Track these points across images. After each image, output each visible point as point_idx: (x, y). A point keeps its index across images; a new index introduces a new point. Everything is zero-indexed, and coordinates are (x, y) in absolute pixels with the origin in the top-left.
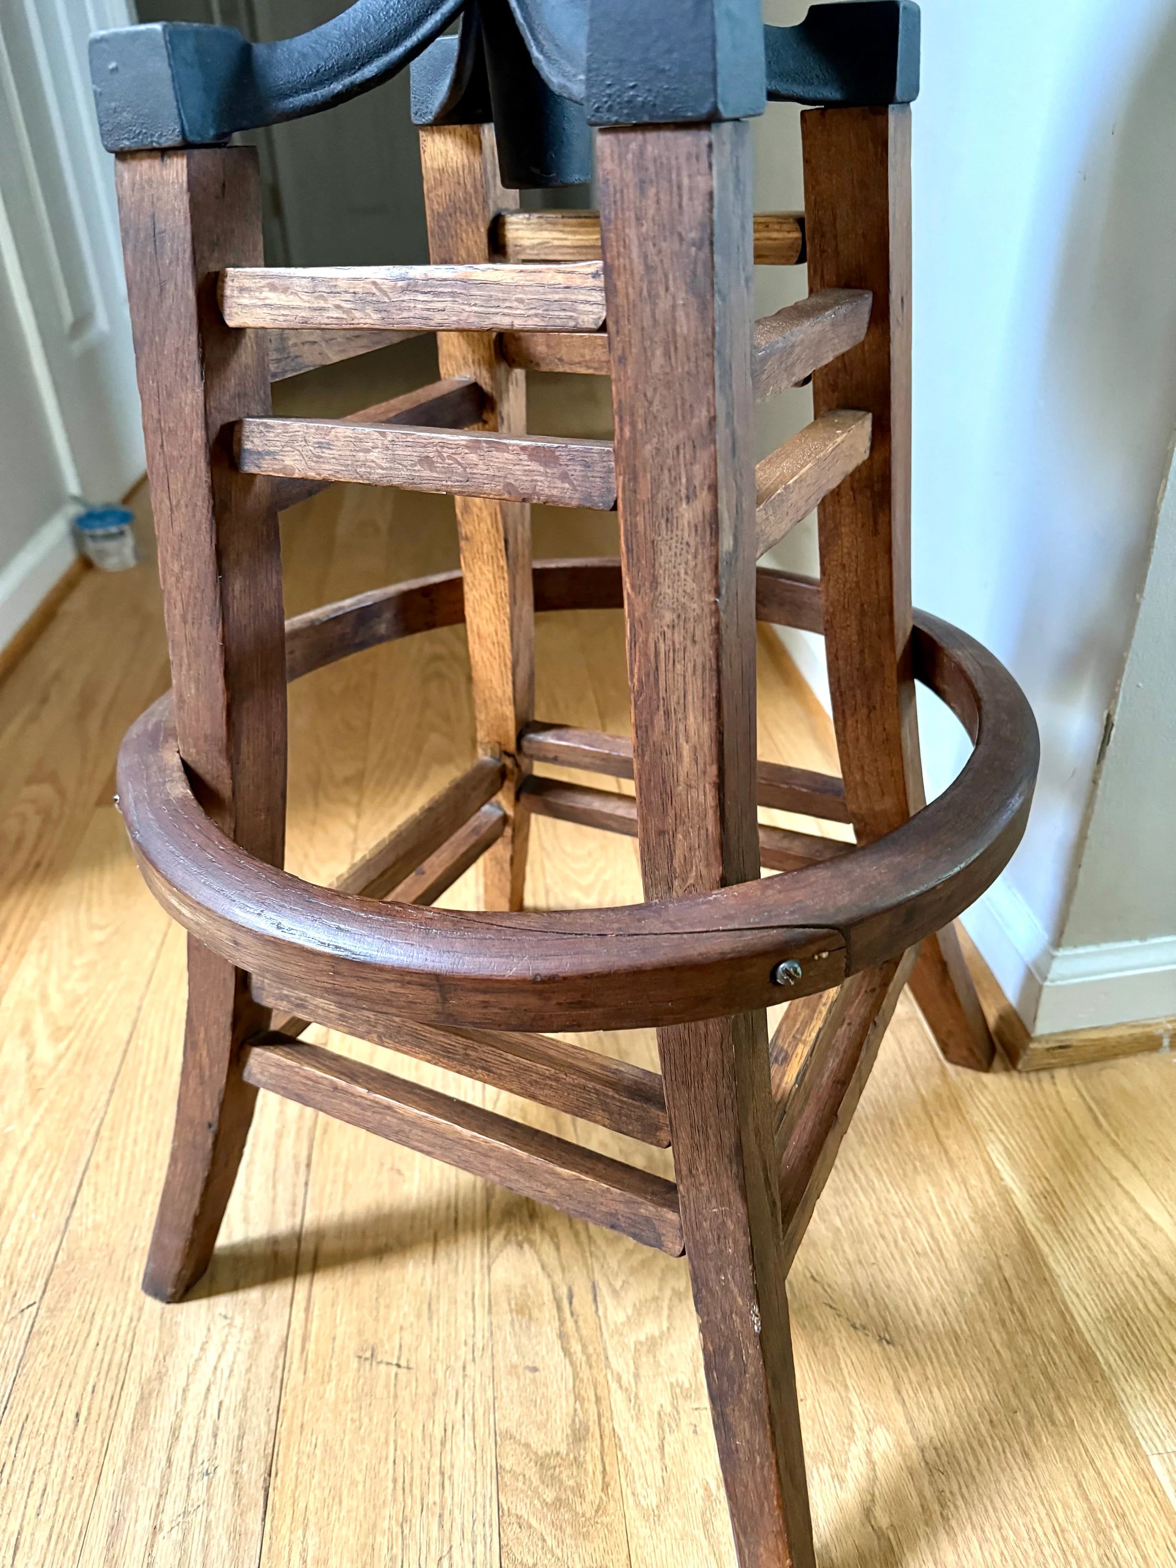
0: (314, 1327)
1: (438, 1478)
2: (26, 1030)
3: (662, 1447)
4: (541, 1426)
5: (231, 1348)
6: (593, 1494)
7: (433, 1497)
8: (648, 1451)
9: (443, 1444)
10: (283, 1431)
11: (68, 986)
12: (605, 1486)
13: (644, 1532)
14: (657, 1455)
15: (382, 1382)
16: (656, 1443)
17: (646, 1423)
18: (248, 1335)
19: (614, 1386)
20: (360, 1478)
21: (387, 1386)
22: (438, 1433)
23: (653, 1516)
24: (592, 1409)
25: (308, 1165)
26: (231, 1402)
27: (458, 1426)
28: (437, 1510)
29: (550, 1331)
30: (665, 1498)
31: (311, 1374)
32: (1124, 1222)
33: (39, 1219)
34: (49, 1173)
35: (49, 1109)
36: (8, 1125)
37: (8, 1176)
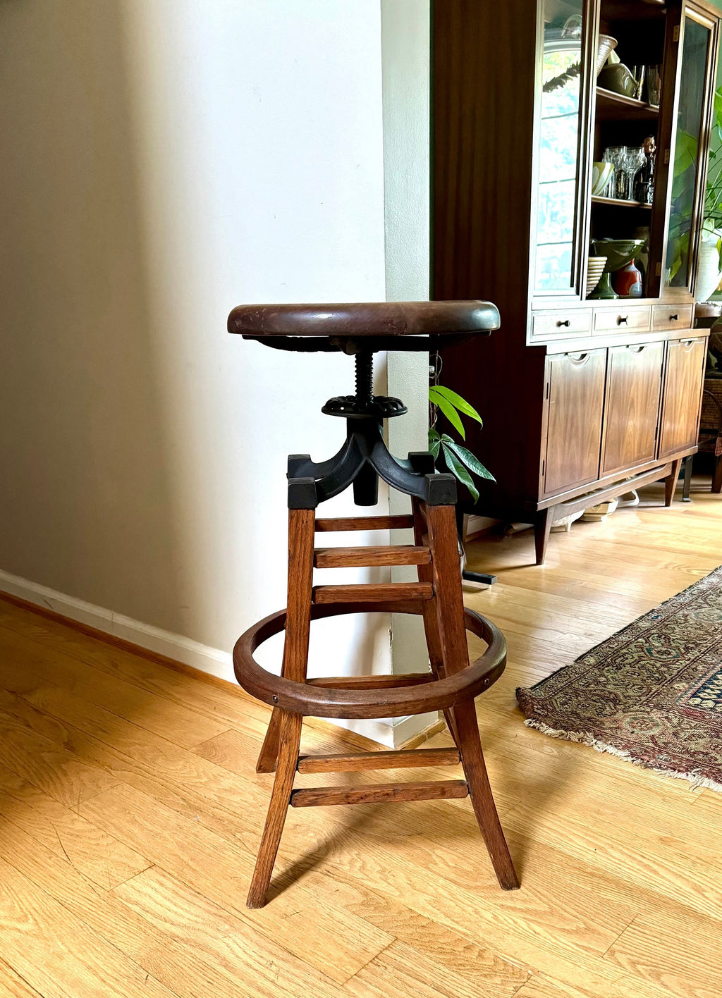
0: (258, 921)
1: (339, 923)
3: (390, 884)
4: (354, 899)
5: (239, 942)
6: (383, 901)
7: (343, 927)
8: (386, 886)
9: (332, 917)
10: (282, 944)
12: (384, 898)
13: (403, 899)
14: (390, 886)
15: (297, 918)
16: (387, 884)
17: (380, 882)
18: (240, 936)
19: (363, 881)
20: (318, 936)
21: (300, 918)
22: (329, 917)
23: (402, 895)
24: (363, 888)
25: (199, 893)
26: (256, 949)
27: (332, 912)
28: (348, 929)
29: (331, 881)
30: (401, 892)
31: (273, 930)
33: (112, 960)
34: (93, 950)
35: (60, 937)
36: (49, 950)
37: (77, 960)
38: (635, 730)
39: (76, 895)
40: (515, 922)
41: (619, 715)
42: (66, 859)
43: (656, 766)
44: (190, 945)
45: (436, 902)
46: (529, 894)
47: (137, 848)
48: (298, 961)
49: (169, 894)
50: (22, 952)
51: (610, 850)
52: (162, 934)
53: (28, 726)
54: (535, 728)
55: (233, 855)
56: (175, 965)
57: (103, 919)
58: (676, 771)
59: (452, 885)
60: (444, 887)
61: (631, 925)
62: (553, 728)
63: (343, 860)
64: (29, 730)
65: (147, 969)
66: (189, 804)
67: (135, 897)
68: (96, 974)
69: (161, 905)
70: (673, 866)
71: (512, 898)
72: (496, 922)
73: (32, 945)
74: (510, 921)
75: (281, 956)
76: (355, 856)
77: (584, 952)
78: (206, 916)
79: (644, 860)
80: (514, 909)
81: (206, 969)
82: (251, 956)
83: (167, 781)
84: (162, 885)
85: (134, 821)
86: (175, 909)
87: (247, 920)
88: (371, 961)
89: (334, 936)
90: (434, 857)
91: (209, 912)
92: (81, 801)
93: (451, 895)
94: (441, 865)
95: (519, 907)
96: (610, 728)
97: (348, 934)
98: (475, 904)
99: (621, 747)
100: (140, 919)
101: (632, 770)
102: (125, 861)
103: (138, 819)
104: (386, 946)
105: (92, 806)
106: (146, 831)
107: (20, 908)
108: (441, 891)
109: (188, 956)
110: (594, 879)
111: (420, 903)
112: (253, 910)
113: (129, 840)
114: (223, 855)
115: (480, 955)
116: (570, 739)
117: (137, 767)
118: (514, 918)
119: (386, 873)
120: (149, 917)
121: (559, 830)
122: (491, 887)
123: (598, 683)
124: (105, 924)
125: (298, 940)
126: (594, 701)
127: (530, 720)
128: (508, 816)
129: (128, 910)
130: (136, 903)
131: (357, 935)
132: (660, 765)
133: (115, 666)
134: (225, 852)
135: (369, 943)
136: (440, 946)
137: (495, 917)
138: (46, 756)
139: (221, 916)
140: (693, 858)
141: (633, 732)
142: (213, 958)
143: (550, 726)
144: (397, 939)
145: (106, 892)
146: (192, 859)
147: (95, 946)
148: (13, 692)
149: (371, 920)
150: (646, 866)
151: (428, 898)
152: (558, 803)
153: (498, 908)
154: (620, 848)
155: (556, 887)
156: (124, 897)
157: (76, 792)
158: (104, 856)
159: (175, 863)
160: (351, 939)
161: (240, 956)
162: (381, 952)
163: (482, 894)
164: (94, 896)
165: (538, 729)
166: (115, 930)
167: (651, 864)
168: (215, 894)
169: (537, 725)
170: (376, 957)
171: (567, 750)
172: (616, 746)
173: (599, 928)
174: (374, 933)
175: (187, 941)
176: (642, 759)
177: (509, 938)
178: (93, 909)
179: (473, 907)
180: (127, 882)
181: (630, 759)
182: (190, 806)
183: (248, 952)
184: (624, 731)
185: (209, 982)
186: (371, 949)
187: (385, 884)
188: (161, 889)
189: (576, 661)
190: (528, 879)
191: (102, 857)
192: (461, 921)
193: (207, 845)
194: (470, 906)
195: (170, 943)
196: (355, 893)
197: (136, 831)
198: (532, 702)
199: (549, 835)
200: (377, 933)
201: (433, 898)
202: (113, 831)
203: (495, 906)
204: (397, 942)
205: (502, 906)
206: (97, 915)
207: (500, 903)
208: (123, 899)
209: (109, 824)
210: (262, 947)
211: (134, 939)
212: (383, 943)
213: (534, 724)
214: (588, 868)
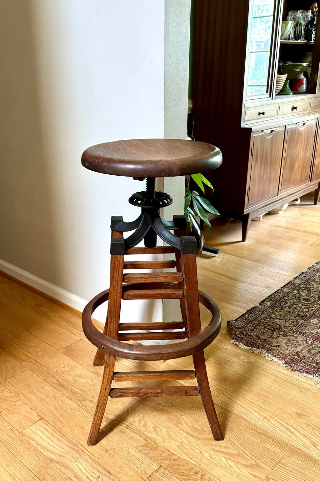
0: (93, 453)
1: (133, 456)
3: (158, 435)
4: (140, 442)
5: (83, 464)
6: (154, 445)
7: (134, 458)
9: (129, 453)
10: (104, 466)
12: (155, 443)
13: (164, 444)
14: (158, 436)
15: (112, 452)
16: (157, 435)
17: (153, 433)
18: (84, 461)
19: (145, 432)
20: (122, 463)
22: (127, 452)
23: (164, 442)
24: (145, 436)
25: (64, 436)
26: (91, 468)
27: (129, 450)
28: (136, 459)
29: (129, 432)
30: (164, 439)
31: (100, 458)
33: (22, 472)
34: (13, 466)
37: (5, 471)
38: (288, 347)
39: (4, 434)
40: (220, 460)
41: (281, 338)
43: (298, 370)
44: (60, 465)
45: (181, 446)
46: (228, 443)
47: (34, 408)
48: (112, 477)
49: (49, 435)
51: (271, 420)
52: (46, 457)
54: (236, 344)
55: (81, 414)
56: (52, 476)
57: (18, 448)
58: (308, 374)
59: (190, 437)
60: (185, 438)
61: (278, 464)
62: (246, 345)
63: (135, 420)
65: (39, 478)
66: (59, 383)
67: (33, 436)
69: (46, 442)
70: (302, 430)
71: (219, 446)
72: (211, 459)
74: (218, 459)
75: (104, 474)
76: (141, 418)
77: (254, 478)
78: (68, 448)
79: (288, 427)
80: (220, 452)
81: (67, 479)
82: (89, 473)
83: (49, 369)
84: (46, 430)
85: (32, 392)
86: (53, 444)
87: (88, 452)
88: (148, 479)
89: (130, 464)
90: (181, 420)
91: (69, 446)
92: (6, 379)
93: (189, 442)
94: (185, 425)
95: (223, 451)
96: (276, 346)
97: (137, 462)
98: (201, 448)
99: (280, 358)
100: (35, 449)
101: (285, 372)
102: (28, 415)
103: (35, 391)
104: (156, 470)
105: (12, 382)
106: (38, 398)
108: (183, 439)
109: (58, 471)
110: (262, 436)
111: (172, 446)
112: (90, 446)
113: (30, 403)
114: (76, 414)
115: (202, 478)
116: (254, 352)
117: (34, 360)
118: (220, 457)
119: (157, 428)
120: (39, 448)
121: (246, 407)
122: (209, 439)
123: (270, 317)
124: (18, 451)
125: (112, 465)
126: (268, 329)
127: (234, 340)
128: (220, 397)
129: (30, 443)
130: (33, 440)
131: (141, 463)
132: (300, 369)
133: (23, 299)
134: (77, 412)
135: (147, 468)
136: (182, 471)
137: (211, 456)
139: (75, 449)
140: (313, 426)
141: (287, 349)
142: (70, 473)
143: (244, 344)
144: (161, 466)
145: (19, 433)
146: (61, 416)
147: (14, 463)
149: (148, 455)
150: (288, 429)
151: (177, 444)
152: (246, 391)
153: (212, 451)
154: (276, 418)
155: (242, 440)
156: (28, 436)
157: (4, 374)
158: (18, 412)
159: (52, 418)
160: (138, 465)
161: (84, 472)
162: (153, 474)
163: (205, 443)
164: (13, 435)
165: (238, 345)
166: (23, 455)
167: (291, 428)
168: (72, 436)
169: (238, 343)
170: (150, 476)
171: (252, 358)
172: (278, 358)
173: (262, 465)
174: (150, 462)
175: (58, 463)
176: (291, 366)
177: (217, 469)
178: (13, 442)
180: (29, 428)
181: (285, 365)
182: (60, 384)
183: (88, 470)
184: (282, 348)
186: (148, 472)
187: (155, 435)
188: (46, 432)
189: (260, 304)
190: (228, 435)
191: (17, 413)
192: (193, 458)
193: (68, 408)
194: (198, 449)
195: (50, 463)
196: (141, 439)
197: (33, 398)
198: (235, 330)
199: (240, 409)
200: (151, 462)
201: (180, 444)
202: (22, 397)
203: (210, 449)
204: (160, 468)
205: (214, 450)
206: (14, 446)
207: (213, 448)
208: (27, 437)
209: (20, 393)
210: (94, 468)
211: (32, 460)
212: (154, 469)
213: (236, 343)
214: (259, 430)
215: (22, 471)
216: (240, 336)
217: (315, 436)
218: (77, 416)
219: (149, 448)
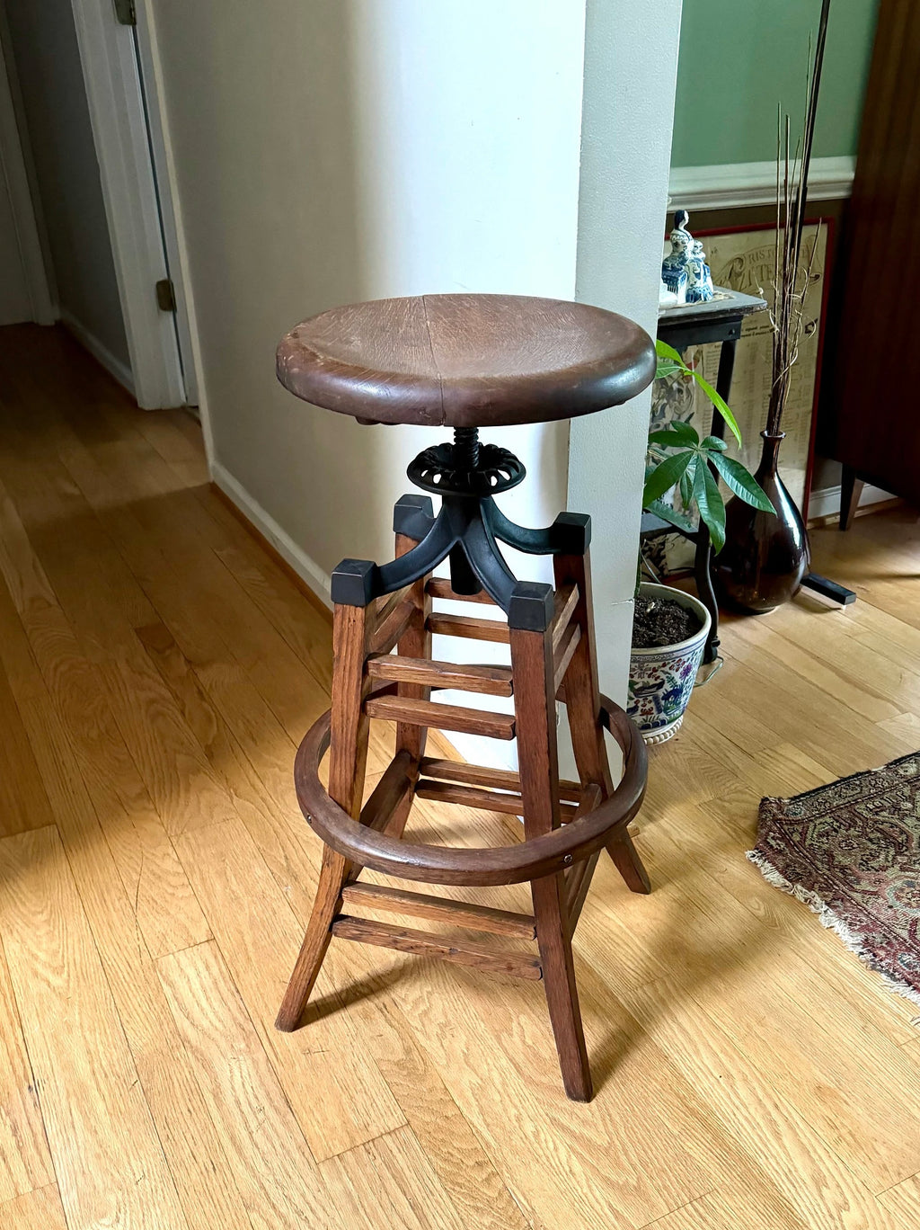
0: (278, 1050)
1: (358, 1082)
2: (36, 974)
3: (442, 1045)
4: (392, 1053)
5: (245, 1069)
7: (359, 1086)
8: (437, 1047)
9: (355, 1070)
10: (285, 1088)
11: (44, 946)
12: (425, 1064)
13: (445, 1072)
14: (440, 1048)
15: (319, 1059)
16: (439, 1044)
17: (434, 1039)
18: (249, 1062)
19: (415, 1031)
20: (326, 1090)
21: (321, 1059)
22: (351, 1068)
23: (447, 1066)
24: (410, 1040)
25: (238, 991)
26: (256, 1084)
27: (359, 1063)
28: (363, 1091)
29: (382, 1020)
30: (449, 1060)
31: (286, 1065)
32: (597, 920)
33: (114, 1050)
34: (103, 1032)
35: (81, 1005)
36: (63, 1017)
37: (82, 1038)
38: (898, 903)
40: (556, 1149)
41: (892, 873)
42: (134, 904)
43: (887, 971)
44: (196, 1057)
45: (480, 1090)
46: (598, 1114)
47: (208, 912)
48: (290, 1117)
49: (208, 982)
50: (39, 1011)
51: (739, 1084)
52: (177, 1032)
53: (183, 713)
54: (757, 865)
56: (168, 1077)
57: (130, 995)
58: (911, 988)
59: (513, 1071)
60: (502, 1072)
61: (695, 1203)
62: (781, 872)
63: (407, 996)
64: (180, 718)
65: (140, 1073)
66: (288, 865)
67: (175, 975)
68: (91, 1062)
69: (194, 996)
70: (808, 1135)
71: (572, 1113)
72: (532, 1139)
73: (52, 1005)
74: (551, 1145)
75: (276, 1103)
76: (425, 994)
77: (613, 1219)
78: (229, 1023)
79: (775, 1114)
80: (564, 1129)
81: (195, 1092)
82: (246, 1092)
83: (282, 827)
84: (207, 968)
85: (222, 874)
86: (204, 1003)
87: (268, 1043)
88: (364, 1144)
89: (344, 1097)
90: (514, 1024)
91: (234, 1019)
92: (185, 830)
93: (504, 1084)
94: (516, 1039)
95: (572, 1127)
96: (865, 892)
97: (359, 1098)
98: (524, 1107)
99: (856, 928)
100: (165, 1008)
101: (850, 968)
102: (188, 924)
103: (228, 872)
104: (392, 1129)
105: (192, 841)
106: (228, 891)
107: (63, 956)
108: (495, 1074)
109: (186, 1069)
110: (692, 1121)
111: (462, 1081)
112: (280, 1032)
113: (205, 899)
114: (287, 946)
115: (487, 1180)
116: (793, 896)
117: (262, 798)
118: (558, 1142)
119: (447, 1030)
120: (174, 1006)
121: (693, 1033)
122: (551, 1088)
123: (896, 809)
124: (129, 1002)
125: (304, 1089)
126: (870, 840)
127: (754, 852)
128: (640, 992)
129: (160, 989)
130: (171, 984)
131: (368, 1103)
132: (895, 971)
135: (376, 1119)
136: (450, 1151)
137: (536, 1135)
138: (181, 759)
139: (244, 1030)
140: (843, 1131)
141: (891, 907)
142: (208, 1081)
143: (777, 869)
144: (408, 1124)
145: (150, 961)
146: (254, 944)
147: (107, 1027)
148: (189, 662)
149: (395, 1088)
150: (772, 1122)
152: (717, 992)
153: (548, 1121)
154: (755, 1084)
155: (636, 1116)
156: (164, 973)
157: (187, 816)
158: (172, 912)
159: (234, 942)
160: (360, 1106)
161: (236, 1088)
162: (381, 1136)
163: (540, 1096)
164: (136, 962)
165: (760, 868)
166: (134, 1013)
167: (780, 1121)
168: (253, 997)
169: (760, 862)
170: (373, 1140)
171: (781, 911)
172: (850, 924)
173: (652, 1192)
174: (389, 1107)
175: (195, 1050)
176: (874, 955)
177: (536, 1167)
178: (128, 979)
179: (518, 1111)
180: (176, 954)
181: (859, 949)
182: (289, 869)
183: (247, 1087)
184: (881, 901)
185: (189, 1111)
186: (373, 1128)
187: (436, 1044)
188: (204, 973)
189: (888, 766)
190: (609, 1094)
191: (169, 914)
192: (494, 1124)
193: (279, 930)
194: (516, 1107)
195: (178, 1048)
196: (398, 1046)
197: (218, 887)
198: (771, 826)
199: (674, 1036)
200: (391, 1108)
201: (480, 1082)
202: (196, 880)
203: (545, 1116)
204: (405, 1128)
205: (553, 1120)
206: (127, 988)
207: (554, 1114)
208: (161, 974)
209: (197, 870)
210: (262, 1084)
211: (147, 1029)
212: (389, 1125)
213: (757, 860)
214: (693, 1102)
215: (115, 1048)
216: (778, 844)
217: (836, 1159)
218: (287, 951)
219: (405, 1073)
